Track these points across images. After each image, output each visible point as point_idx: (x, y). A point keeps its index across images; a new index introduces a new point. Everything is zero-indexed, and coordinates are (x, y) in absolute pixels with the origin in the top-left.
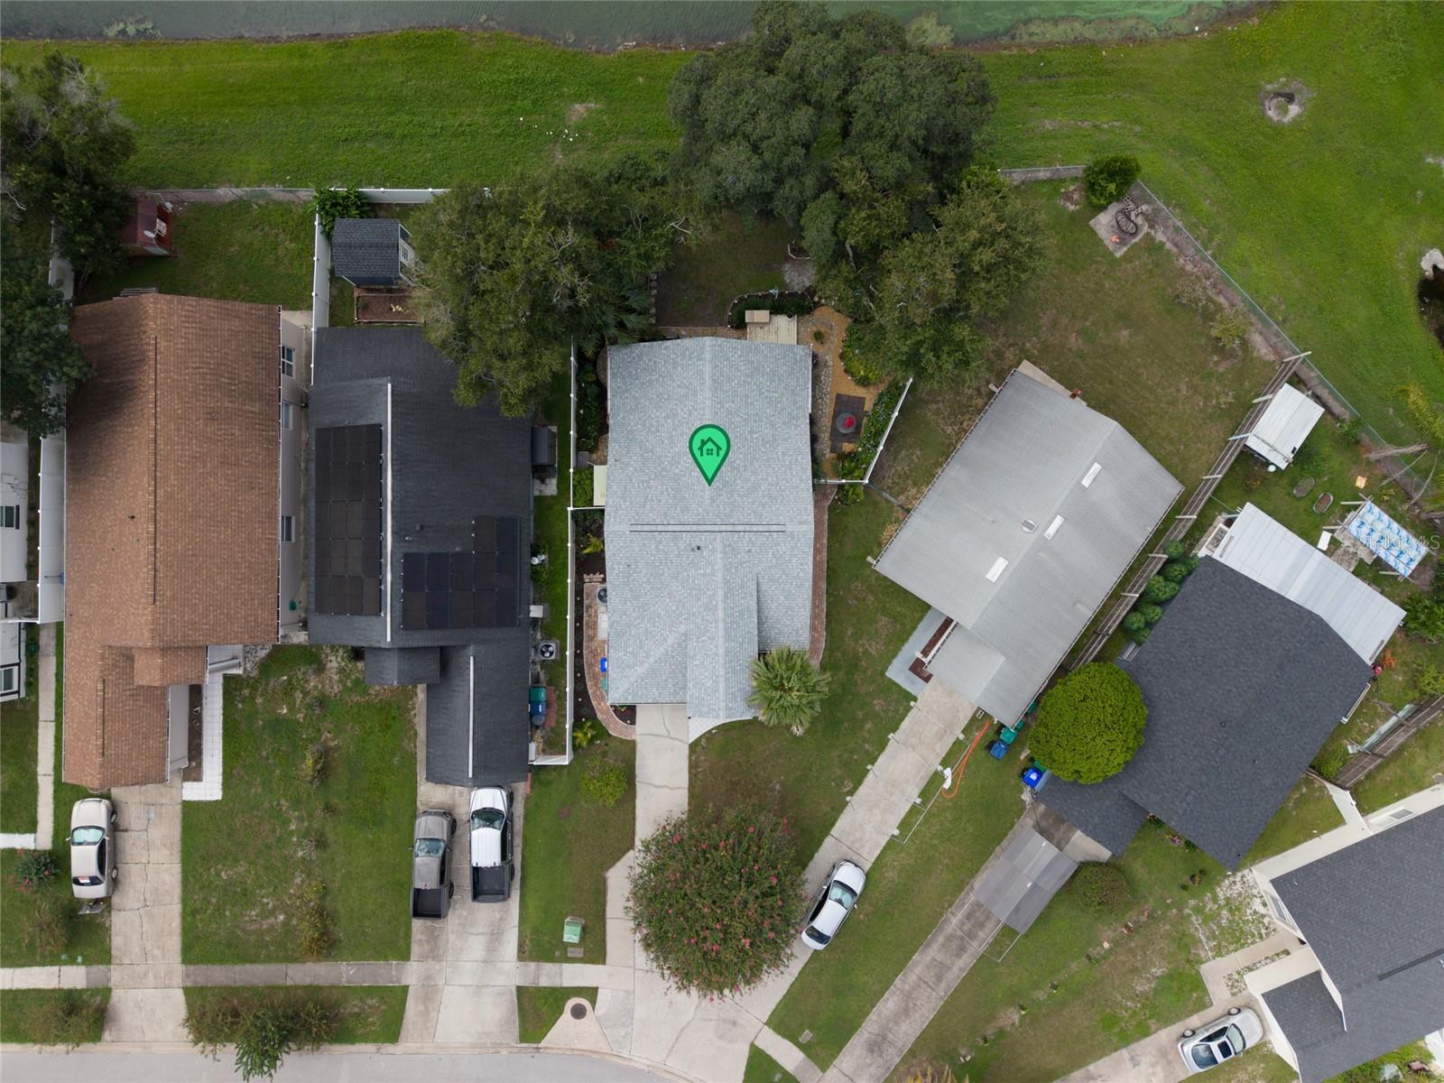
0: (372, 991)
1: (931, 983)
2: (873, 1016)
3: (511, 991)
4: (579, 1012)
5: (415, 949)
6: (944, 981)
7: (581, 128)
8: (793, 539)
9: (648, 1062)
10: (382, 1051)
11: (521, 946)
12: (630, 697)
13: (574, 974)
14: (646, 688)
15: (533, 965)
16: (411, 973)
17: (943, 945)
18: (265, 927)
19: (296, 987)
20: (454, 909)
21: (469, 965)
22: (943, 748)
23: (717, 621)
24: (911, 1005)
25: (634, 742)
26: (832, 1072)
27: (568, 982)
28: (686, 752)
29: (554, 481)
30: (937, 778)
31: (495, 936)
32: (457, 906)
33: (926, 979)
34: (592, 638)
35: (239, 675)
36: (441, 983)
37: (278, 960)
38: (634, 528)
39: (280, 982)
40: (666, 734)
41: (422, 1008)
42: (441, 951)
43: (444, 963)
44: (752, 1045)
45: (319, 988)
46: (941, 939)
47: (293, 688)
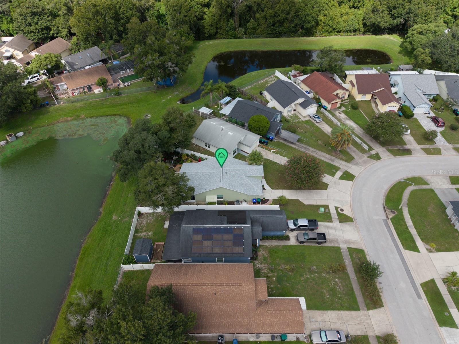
0: (351, 256)
2: (326, 161)
3: (341, 224)
4: (342, 210)
5: (336, 245)
6: (315, 151)
7: (120, 216)
9: (350, 198)
11: (329, 222)
13: (333, 211)
15: (333, 219)
16: (344, 246)
17: (308, 151)
18: (341, 285)
19: (356, 276)
22: (267, 151)
24: (322, 156)
25: (273, 200)
26: (340, 167)
31: (328, 227)
33: (316, 154)
36: (344, 239)
37: (350, 281)
39: (356, 281)
40: (270, 194)
41: (352, 244)
42: (335, 239)
43: (338, 239)
44: (339, 179)
45: (354, 269)
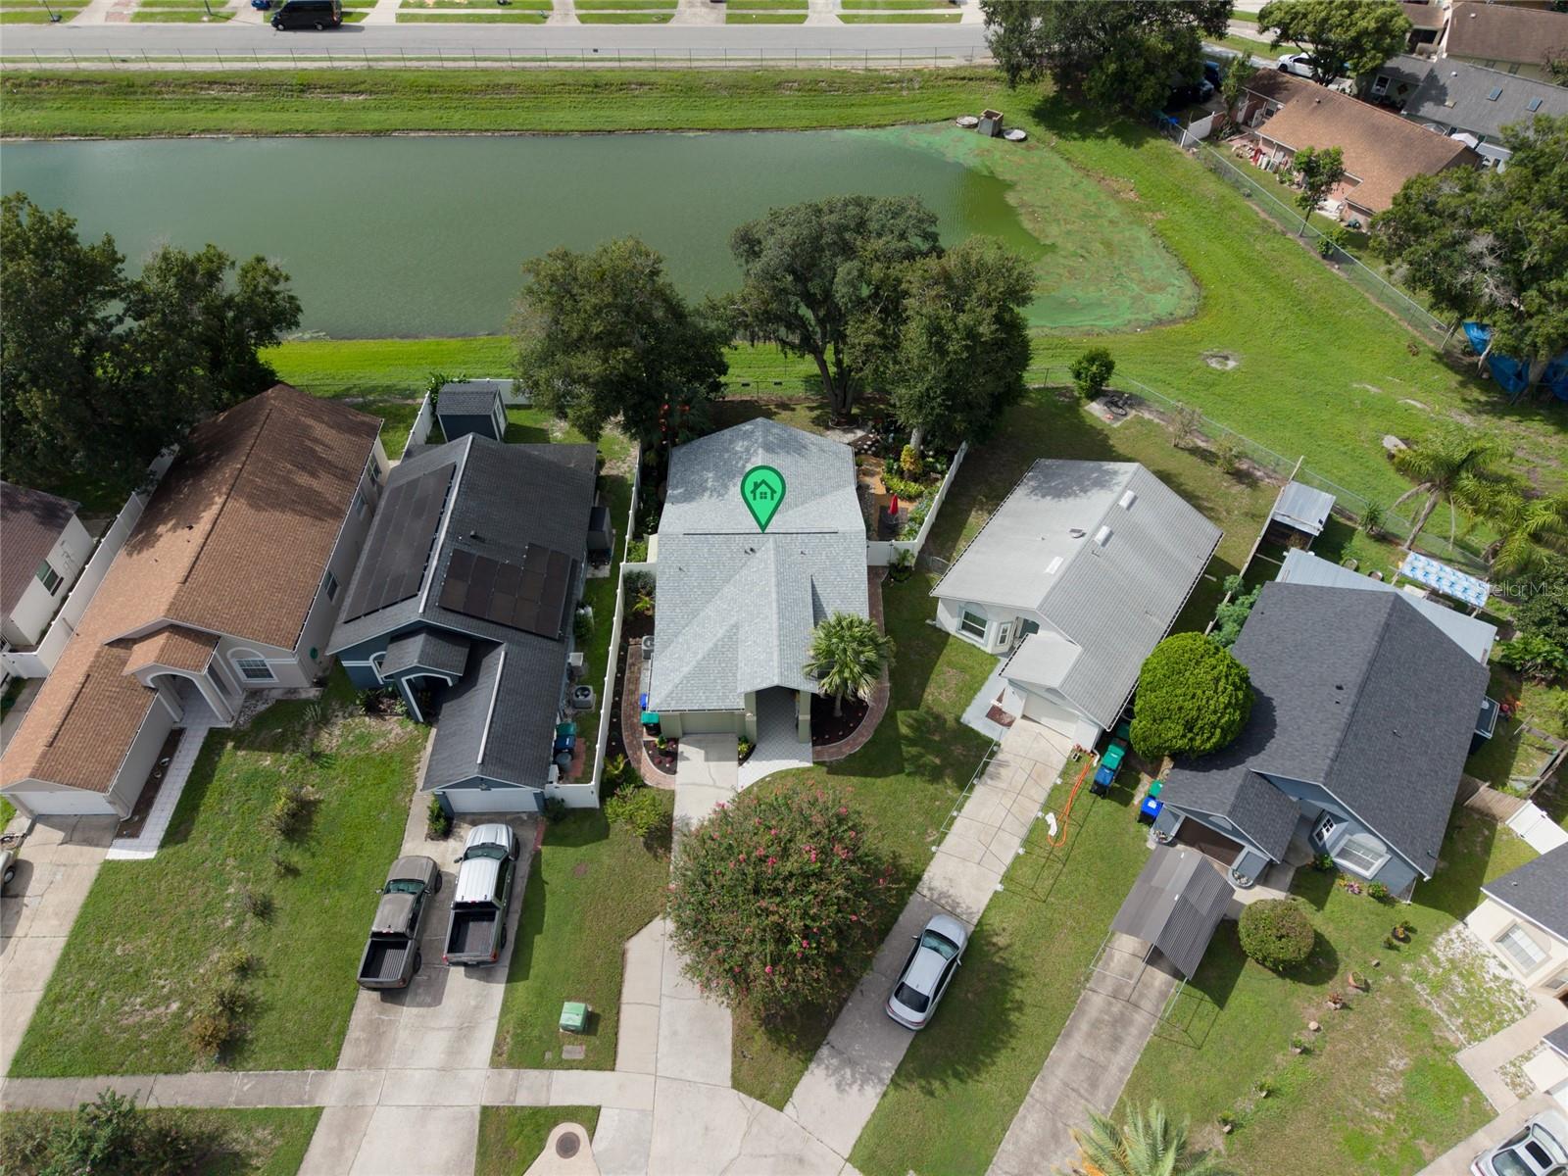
3: (473, 1114)
4: (568, 1147)
5: (348, 1052)
8: (845, 540)
11: (498, 1044)
12: (673, 703)
13: (566, 1087)
14: (692, 691)
15: (510, 1073)
16: (330, 1090)
19: (159, 1112)
21: (417, 1075)
23: (769, 604)
25: (672, 793)
27: (558, 1099)
30: (1039, 825)
31: (464, 1031)
33: (1075, 1086)
34: (633, 692)
36: (371, 1102)
37: (148, 1070)
38: (688, 530)
39: (139, 1104)
40: (711, 783)
41: (335, 1143)
42: (383, 1055)
43: (384, 1072)
45: (192, 1112)
47: (285, 741)
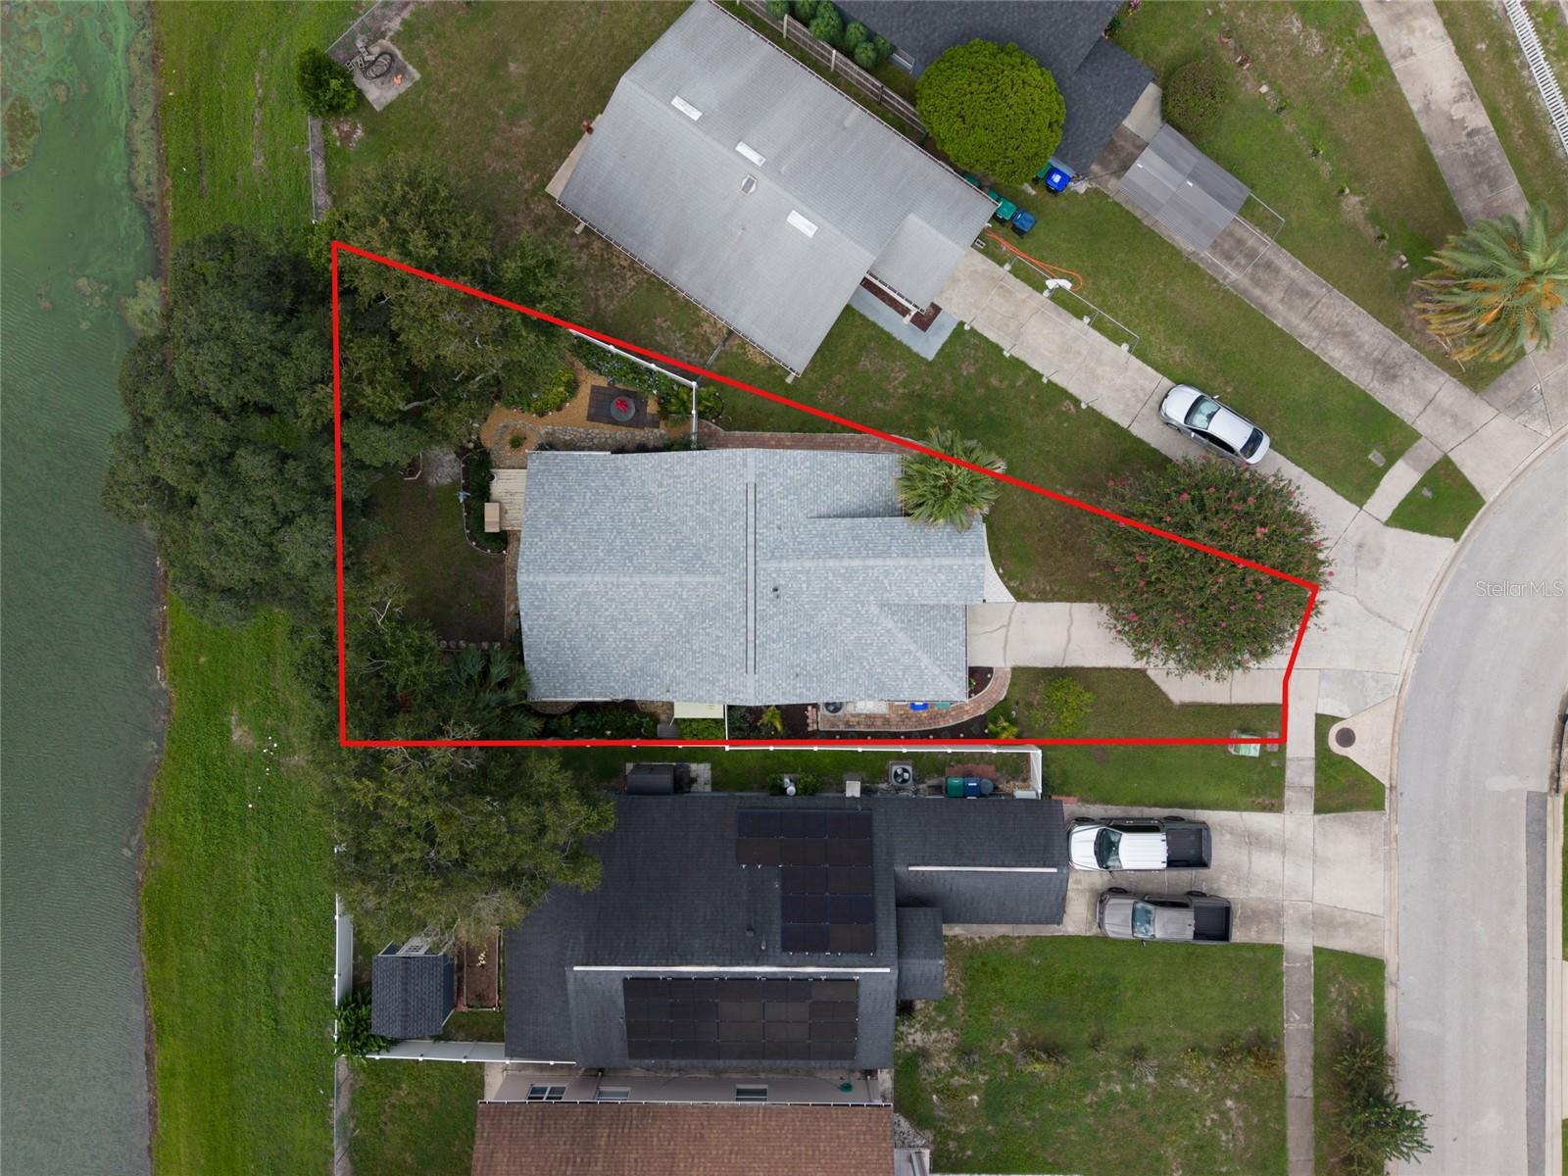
0: (1320, 992)
1: (1311, 305)
2: (1352, 376)
3: (1320, 821)
4: (1346, 738)
5: (1269, 938)
6: (1309, 288)
7: (262, 732)
8: (764, 475)
9: (1409, 652)
10: (1394, 980)
11: (1264, 809)
12: (959, 674)
13: (1300, 744)
14: (948, 654)
15: (1288, 794)
16: (1299, 943)
17: (1264, 289)
18: (1241, 1124)
19: (1316, 1085)
20: (1219, 889)
21: (1287, 873)
22: (1022, 290)
23: (866, 568)
24: (1337, 329)
25: (1015, 670)
26: (1420, 426)
27: (1310, 751)
28: (1026, 604)
29: (694, 766)
30: (1058, 296)
31: (1253, 840)
32: (1215, 886)
33: (1306, 310)
34: (886, 720)
35: (931, 1154)
36: (1310, 907)
37: (1282, 1107)
38: (751, 669)
39: (1310, 1105)
40: (1004, 630)
41: (1341, 930)
42: (1271, 907)
43: (1285, 903)
44: (1387, 524)
45: (1317, 1057)
46: (1257, 292)
47: (948, 1087)
